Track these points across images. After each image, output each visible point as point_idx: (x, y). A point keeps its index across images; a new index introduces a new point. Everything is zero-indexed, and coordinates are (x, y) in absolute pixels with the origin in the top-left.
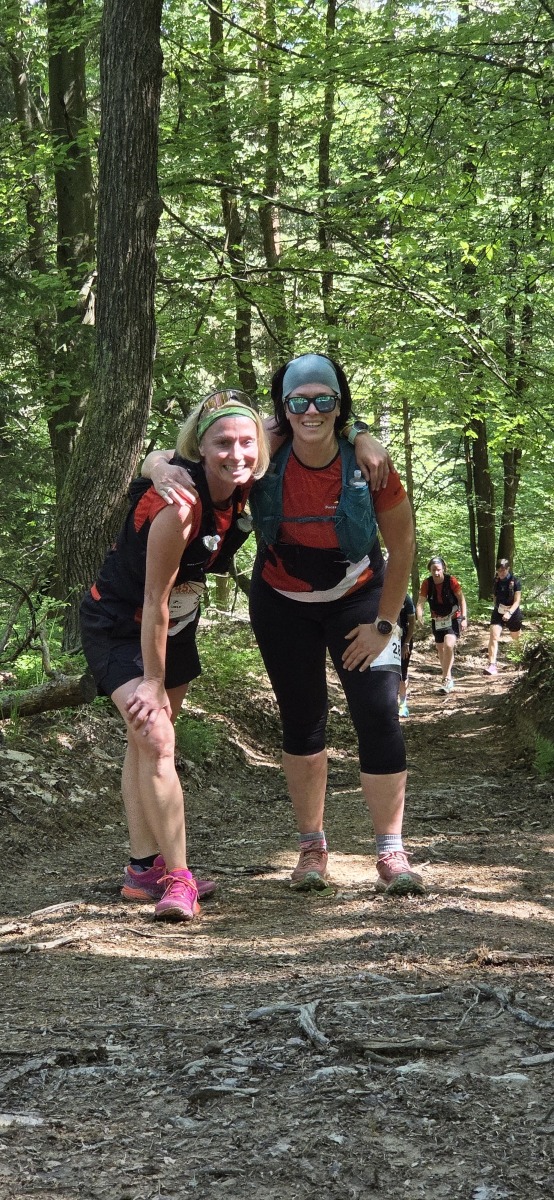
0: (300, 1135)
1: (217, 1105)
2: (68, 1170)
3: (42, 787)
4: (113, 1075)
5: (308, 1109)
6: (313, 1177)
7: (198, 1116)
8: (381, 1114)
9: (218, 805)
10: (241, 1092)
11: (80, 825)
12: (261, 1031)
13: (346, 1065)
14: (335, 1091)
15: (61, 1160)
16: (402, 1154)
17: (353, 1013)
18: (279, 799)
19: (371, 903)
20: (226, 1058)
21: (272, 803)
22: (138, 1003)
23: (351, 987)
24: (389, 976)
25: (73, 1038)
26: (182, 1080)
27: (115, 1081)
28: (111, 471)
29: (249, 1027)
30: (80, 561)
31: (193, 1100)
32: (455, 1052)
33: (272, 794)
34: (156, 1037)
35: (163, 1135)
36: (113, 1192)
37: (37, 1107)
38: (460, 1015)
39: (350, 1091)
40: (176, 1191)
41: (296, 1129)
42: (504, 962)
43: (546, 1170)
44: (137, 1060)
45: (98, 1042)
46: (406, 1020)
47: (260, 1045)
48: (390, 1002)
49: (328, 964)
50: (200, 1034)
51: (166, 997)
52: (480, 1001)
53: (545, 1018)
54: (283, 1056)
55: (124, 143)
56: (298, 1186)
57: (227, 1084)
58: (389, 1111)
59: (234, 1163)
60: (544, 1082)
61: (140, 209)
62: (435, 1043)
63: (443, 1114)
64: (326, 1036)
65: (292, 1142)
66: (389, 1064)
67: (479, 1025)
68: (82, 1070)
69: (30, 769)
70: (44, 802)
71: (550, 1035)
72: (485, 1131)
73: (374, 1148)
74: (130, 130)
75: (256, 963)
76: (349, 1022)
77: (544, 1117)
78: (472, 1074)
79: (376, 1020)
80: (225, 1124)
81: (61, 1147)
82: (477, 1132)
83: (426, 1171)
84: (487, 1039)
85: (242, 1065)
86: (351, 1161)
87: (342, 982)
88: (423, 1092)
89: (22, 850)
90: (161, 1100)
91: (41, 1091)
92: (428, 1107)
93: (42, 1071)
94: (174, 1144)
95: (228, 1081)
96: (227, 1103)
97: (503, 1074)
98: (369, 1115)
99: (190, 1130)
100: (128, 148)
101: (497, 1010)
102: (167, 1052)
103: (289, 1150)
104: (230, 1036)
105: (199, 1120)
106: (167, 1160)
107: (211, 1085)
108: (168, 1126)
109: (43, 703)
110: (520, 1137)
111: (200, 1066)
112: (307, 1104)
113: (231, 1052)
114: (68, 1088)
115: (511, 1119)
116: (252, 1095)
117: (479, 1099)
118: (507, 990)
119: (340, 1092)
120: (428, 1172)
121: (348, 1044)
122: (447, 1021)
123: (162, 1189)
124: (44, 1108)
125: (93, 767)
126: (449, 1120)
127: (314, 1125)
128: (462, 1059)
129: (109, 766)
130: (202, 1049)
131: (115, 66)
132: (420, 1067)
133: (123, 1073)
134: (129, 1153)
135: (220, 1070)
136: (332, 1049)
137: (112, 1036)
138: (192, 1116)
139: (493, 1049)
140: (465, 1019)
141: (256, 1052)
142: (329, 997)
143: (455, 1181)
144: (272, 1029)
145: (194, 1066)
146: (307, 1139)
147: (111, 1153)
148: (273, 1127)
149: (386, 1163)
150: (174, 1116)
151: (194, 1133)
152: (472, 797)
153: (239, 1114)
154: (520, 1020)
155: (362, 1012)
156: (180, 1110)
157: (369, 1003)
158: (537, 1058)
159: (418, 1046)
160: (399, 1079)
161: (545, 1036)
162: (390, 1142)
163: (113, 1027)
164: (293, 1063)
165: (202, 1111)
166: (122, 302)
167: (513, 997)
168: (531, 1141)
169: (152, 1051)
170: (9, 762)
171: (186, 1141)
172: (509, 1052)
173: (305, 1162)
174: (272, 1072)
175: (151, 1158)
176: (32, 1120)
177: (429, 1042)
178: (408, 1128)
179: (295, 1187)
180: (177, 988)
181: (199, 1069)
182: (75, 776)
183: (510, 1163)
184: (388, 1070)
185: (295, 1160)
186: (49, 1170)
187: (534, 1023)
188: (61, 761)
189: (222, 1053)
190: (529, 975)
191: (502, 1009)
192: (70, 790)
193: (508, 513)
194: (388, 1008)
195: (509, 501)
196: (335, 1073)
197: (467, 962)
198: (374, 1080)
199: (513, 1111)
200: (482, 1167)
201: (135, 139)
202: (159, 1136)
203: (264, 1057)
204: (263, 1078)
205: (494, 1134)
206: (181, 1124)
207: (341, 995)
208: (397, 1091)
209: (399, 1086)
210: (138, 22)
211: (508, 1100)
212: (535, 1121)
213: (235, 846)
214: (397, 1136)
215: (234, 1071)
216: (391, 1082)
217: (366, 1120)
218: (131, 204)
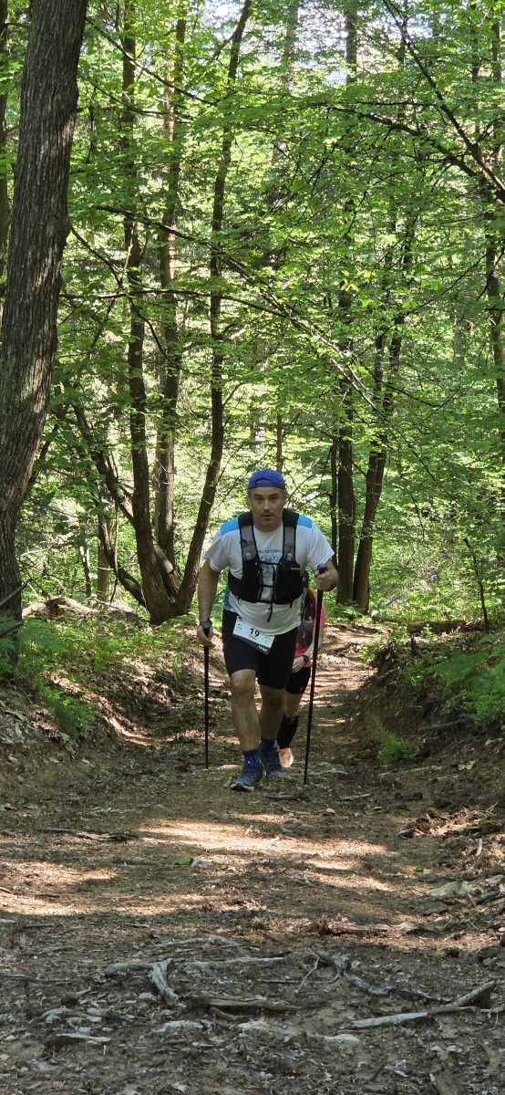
1: (70, 1051)
5: (155, 1058)
7: (53, 1061)
8: (222, 1067)
9: (88, 776)
10: (94, 1040)
12: (116, 985)
13: (193, 1020)
14: (181, 1043)
17: (201, 972)
18: (144, 773)
19: (224, 873)
20: (82, 1008)
21: (138, 776)
23: (201, 949)
24: (237, 940)
26: (40, 1027)
29: (105, 980)
31: (49, 1045)
32: (293, 1013)
33: (138, 768)
34: (18, 986)
35: (19, 1076)
38: (300, 979)
39: (195, 1044)
41: (143, 1077)
42: (343, 933)
46: (250, 981)
47: (114, 998)
48: (237, 964)
49: (180, 928)
50: (59, 985)
51: (30, 950)
52: (319, 967)
53: (378, 985)
54: (135, 1009)
55: (39, 168)
57: (81, 1033)
58: (230, 1064)
60: (373, 1044)
61: (50, 230)
62: (275, 1003)
63: (280, 1069)
64: (175, 992)
65: (139, 1088)
66: (233, 1021)
67: (316, 989)
71: (381, 1001)
72: (317, 1087)
75: (115, 923)
76: (198, 980)
77: (372, 1076)
78: (308, 1033)
79: (222, 979)
80: (78, 1069)
82: (310, 1087)
84: (324, 1002)
85: (96, 1016)
87: (193, 943)
88: (262, 1048)
90: (19, 1044)
92: (266, 1062)
94: (29, 1085)
95: (82, 1029)
96: (83, 1049)
97: (337, 1034)
98: (211, 1067)
99: (45, 1073)
100: (42, 173)
101: (334, 976)
102: (28, 1001)
104: (87, 988)
105: (54, 1064)
107: (67, 1032)
108: (24, 1069)
111: (61, 1015)
112: (155, 1054)
113: (86, 1003)
115: (342, 1076)
116: (104, 1043)
117: (314, 1057)
118: (345, 958)
119: (185, 1044)
121: (195, 1001)
122: (287, 984)
126: (285, 1075)
127: (160, 1074)
128: (299, 1020)
130: (60, 999)
131: (34, 98)
132: (260, 1025)
135: (76, 1018)
136: (180, 1004)
138: (45, 1060)
139: (328, 1011)
140: (304, 983)
141: (109, 1004)
142: (180, 956)
144: (125, 984)
145: (52, 1015)
146: (152, 1087)
148: (122, 1074)
150: (31, 1060)
151: (48, 1076)
152: (320, 781)
153: (91, 1061)
154: (355, 986)
155: (209, 971)
156: (36, 1054)
157: (218, 964)
158: (368, 1022)
159: (259, 1005)
160: (241, 1035)
161: (376, 1002)
162: (229, 1092)
164: (143, 1016)
165: (56, 1056)
166: (28, 312)
167: (349, 965)
169: (14, 999)
171: (40, 1083)
172: (343, 1015)
174: (124, 1023)
177: (270, 1002)
178: (246, 1081)
180: (40, 942)
181: (56, 1017)
184: (231, 1026)
187: (367, 989)
189: (78, 1004)
190: (365, 946)
191: (339, 975)
193: (367, 524)
194: (234, 969)
195: (369, 514)
196: (182, 1027)
197: (310, 931)
198: (217, 1034)
199: (344, 1069)
201: (48, 167)
202: (15, 1077)
203: (117, 1009)
204: (116, 1028)
205: (326, 1090)
206: (36, 1067)
207: (191, 955)
208: (238, 1046)
209: (240, 1041)
210: (58, 61)
211: (340, 1059)
212: (363, 1079)
213: (101, 814)
214: (236, 1088)
215: (89, 1021)
216: (233, 1037)
217: (208, 1072)
218: (42, 223)
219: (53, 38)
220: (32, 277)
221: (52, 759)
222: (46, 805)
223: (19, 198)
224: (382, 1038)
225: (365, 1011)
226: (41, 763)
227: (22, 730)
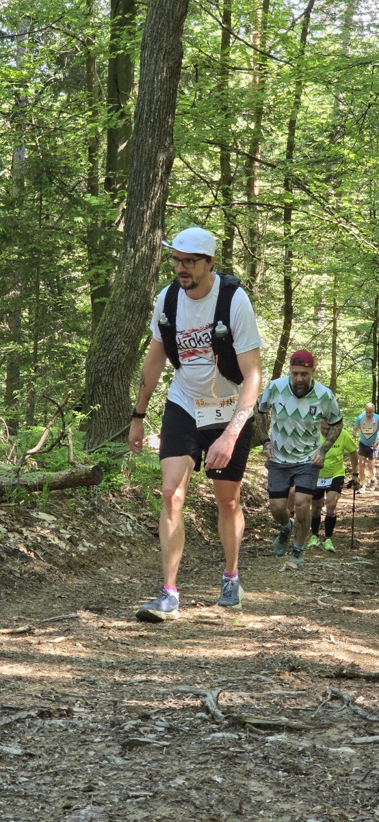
0: (193, 775)
1: (139, 751)
2: (33, 785)
3: (59, 538)
4: (74, 726)
5: (201, 758)
6: (197, 803)
7: (126, 757)
8: (250, 766)
10: (158, 744)
11: (83, 566)
13: (232, 732)
15: (29, 777)
16: (261, 793)
17: (244, 700)
19: (272, 632)
20: (153, 722)
21: (217, 563)
22: (101, 683)
23: (246, 684)
24: (274, 679)
25: (53, 701)
26: (120, 733)
27: (75, 730)
28: (127, 330)
30: (101, 389)
31: (124, 746)
32: (307, 730)
33: (219, 557)
34: (109, 705)
35: (101, 767)
36: (61, 801)
37: (19, 742)
38: (316, 707)
39: (231, 749)
40: (104, 804)
41: (191, 771)
42: (354, 677)
43: (357, 812)
44: (93, 719)
45: (70, 705)
46: (279, 707)
47: (178, 716)
48: (270, 695)
49: (233, 669)
52: (331, 700)
53: (375, 714)
54: (191, 721)
55: (153, 109)
56: (186, 808)
57: (150, 737)
58: (256, 765)
59: (145, 789)
60: (365, 755)
61: (162, 157)
62: (295, 723)
63: (294, 770)
64: (223, 713)
65: (187, 778)
66: (262, 735)
67: (328, 715)
68: (54, 721)
69: (53, 526)
70: (60, 548)
71: (375, 725)
72: (320, 783)
73: (242, 788)
74: (157, 102)
75: (186, 665)
76: (241, 706)
77: (362, 778)
78: (318, 746)
79: (258, 705)
80: (143, 763)
81: (29, 770)
82: (314, 783)
83: (275, 806)
84: (332, 724)
85: (161, 727)
86: (224, 795)
87: (241, 680)
88: (282, 754)
89: (41, 578)
90: (104, 745)
91: (24, 734)
92: (283, 764)
93: (27, 720)
94: (107, 773)
95: (150, 735)
96: (149, 749)
97: (339, 747)
98: (242, 766)
99: (120, 765)
100: (155, 113)
101: (342, 706)
102: (114, 715)
103: (184, 784)
104: (159, 708)
105: (126, 759)
106: (100, 783)
107: (138, 737)
108: (105, 762)
109: (66, 482)
110: (343, 789)
111: (133, 725)
112: (201, 755)
113: (157, 718)
114: (42, 732)
115: (340, 777)
116: (164, 746)
117: (320, 763)
118: (352, 693)
119: (223, 748)
120: (277, 807)
121: (235, 718)
122: (307, 710)
123: (93, 802)
124: (24, 744)
125: (97, 529)
126: (297, 774)
127: (204, 769)
128: (312, 736)
129: (108, 530)
130: (138, 715)
131: (150, 58)
132: (282, 738)
133: (81, 726)
134: (76, 777)
135: (146, 728)
136: (225, 721)
137: (79, 702)
138: (122, 756)
139: (335, 731)
140: (320, 710)
141: (174, 720)
142: (233, 689)
143: (294, 814)
145: (129, 725)
147: (64, 776)
148: (176, 768)
149: (249, 798)
150: (110, 755)
151: (122, 767)
152: (352, 569)
153: (153, 758)
154: (357, 714)
155: (250, 700)
156: (115, 752)
157: (256, 695)
158: (364, 739)
159: (283, 724)
160: (267, 745)
161: (371, 725)
162: (254, 785)
163: (82, 697)
164: (196, 728)
165: (129, 754)
166: (143, 216)
167: (354, 699)
168: (351, 793)
169: (105, 714)
170: (40, 520)
171: (115, 772)
172: (345, 734)
173: (193, 793)
174: (181, 733)
175: (90, 781)
176: (14, 749)
177: (290, 722)
178: (267, 777)
179: (183, 808)
180: (129, 676)
181: (132, 726)
182: (84, 533)
183: (334, 805)
185: (187, 791)
186: (20, 783)
187: (365, 717)
188: (75, 523)
189: (151, 719)
190: (370, 687)
191: (345, 706)
192: (78, 543)
194: (268, 698)
196: (224, 737)
198: (249, 743)
199: (342, 772)
200: (314, 806)
201: (160, 108)
202: (98, 767)
203: (178, 723)
204: (174, 736)
205: (326, 786)
206: (114, 760)
207: (239, 688)
208: (263, 752)
209: (266, 749)
210: (168, 29)
211: (340, 765)
212: (356, 780)
213: (186, 588)
214: (259, 781)
215: (155, 730)
216: (260, 746)
217: (239, 769)
218: (154, 150)
219: (165, 12)
220: (146, 190)
221: (153, 549)
222: (146, 580)
223: (137, 132)
224: (373, 751)
225: (362, 731)
226: (145, 551)
227: (132, 526)
